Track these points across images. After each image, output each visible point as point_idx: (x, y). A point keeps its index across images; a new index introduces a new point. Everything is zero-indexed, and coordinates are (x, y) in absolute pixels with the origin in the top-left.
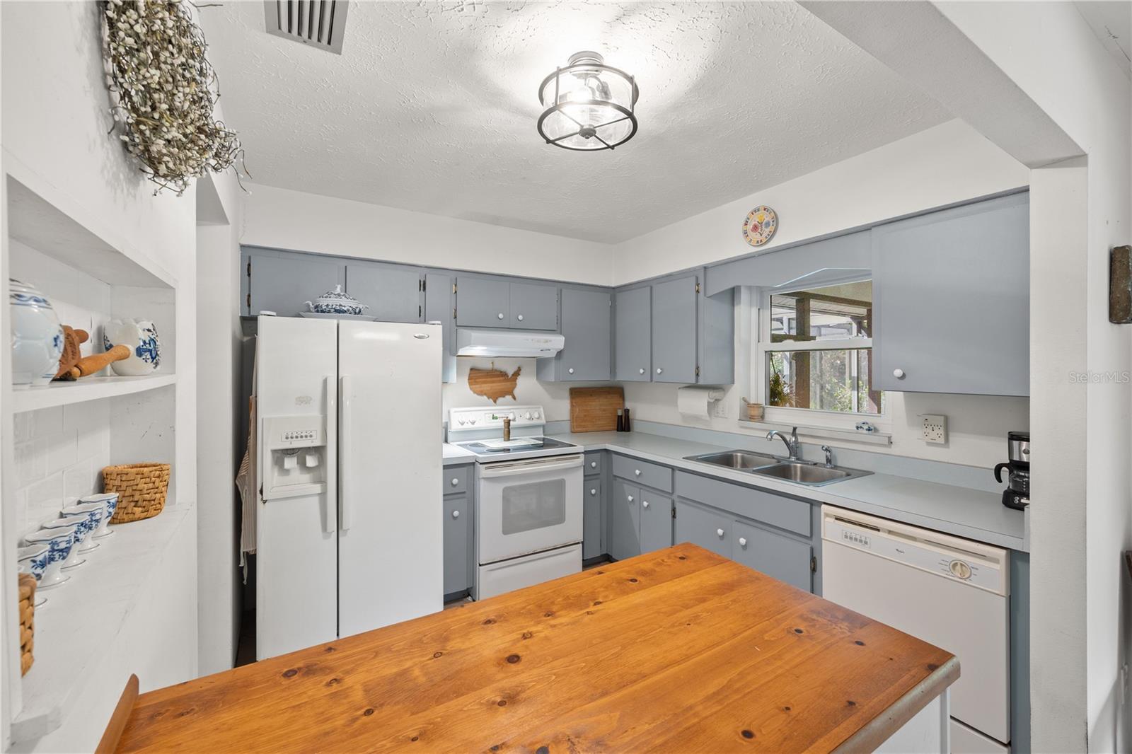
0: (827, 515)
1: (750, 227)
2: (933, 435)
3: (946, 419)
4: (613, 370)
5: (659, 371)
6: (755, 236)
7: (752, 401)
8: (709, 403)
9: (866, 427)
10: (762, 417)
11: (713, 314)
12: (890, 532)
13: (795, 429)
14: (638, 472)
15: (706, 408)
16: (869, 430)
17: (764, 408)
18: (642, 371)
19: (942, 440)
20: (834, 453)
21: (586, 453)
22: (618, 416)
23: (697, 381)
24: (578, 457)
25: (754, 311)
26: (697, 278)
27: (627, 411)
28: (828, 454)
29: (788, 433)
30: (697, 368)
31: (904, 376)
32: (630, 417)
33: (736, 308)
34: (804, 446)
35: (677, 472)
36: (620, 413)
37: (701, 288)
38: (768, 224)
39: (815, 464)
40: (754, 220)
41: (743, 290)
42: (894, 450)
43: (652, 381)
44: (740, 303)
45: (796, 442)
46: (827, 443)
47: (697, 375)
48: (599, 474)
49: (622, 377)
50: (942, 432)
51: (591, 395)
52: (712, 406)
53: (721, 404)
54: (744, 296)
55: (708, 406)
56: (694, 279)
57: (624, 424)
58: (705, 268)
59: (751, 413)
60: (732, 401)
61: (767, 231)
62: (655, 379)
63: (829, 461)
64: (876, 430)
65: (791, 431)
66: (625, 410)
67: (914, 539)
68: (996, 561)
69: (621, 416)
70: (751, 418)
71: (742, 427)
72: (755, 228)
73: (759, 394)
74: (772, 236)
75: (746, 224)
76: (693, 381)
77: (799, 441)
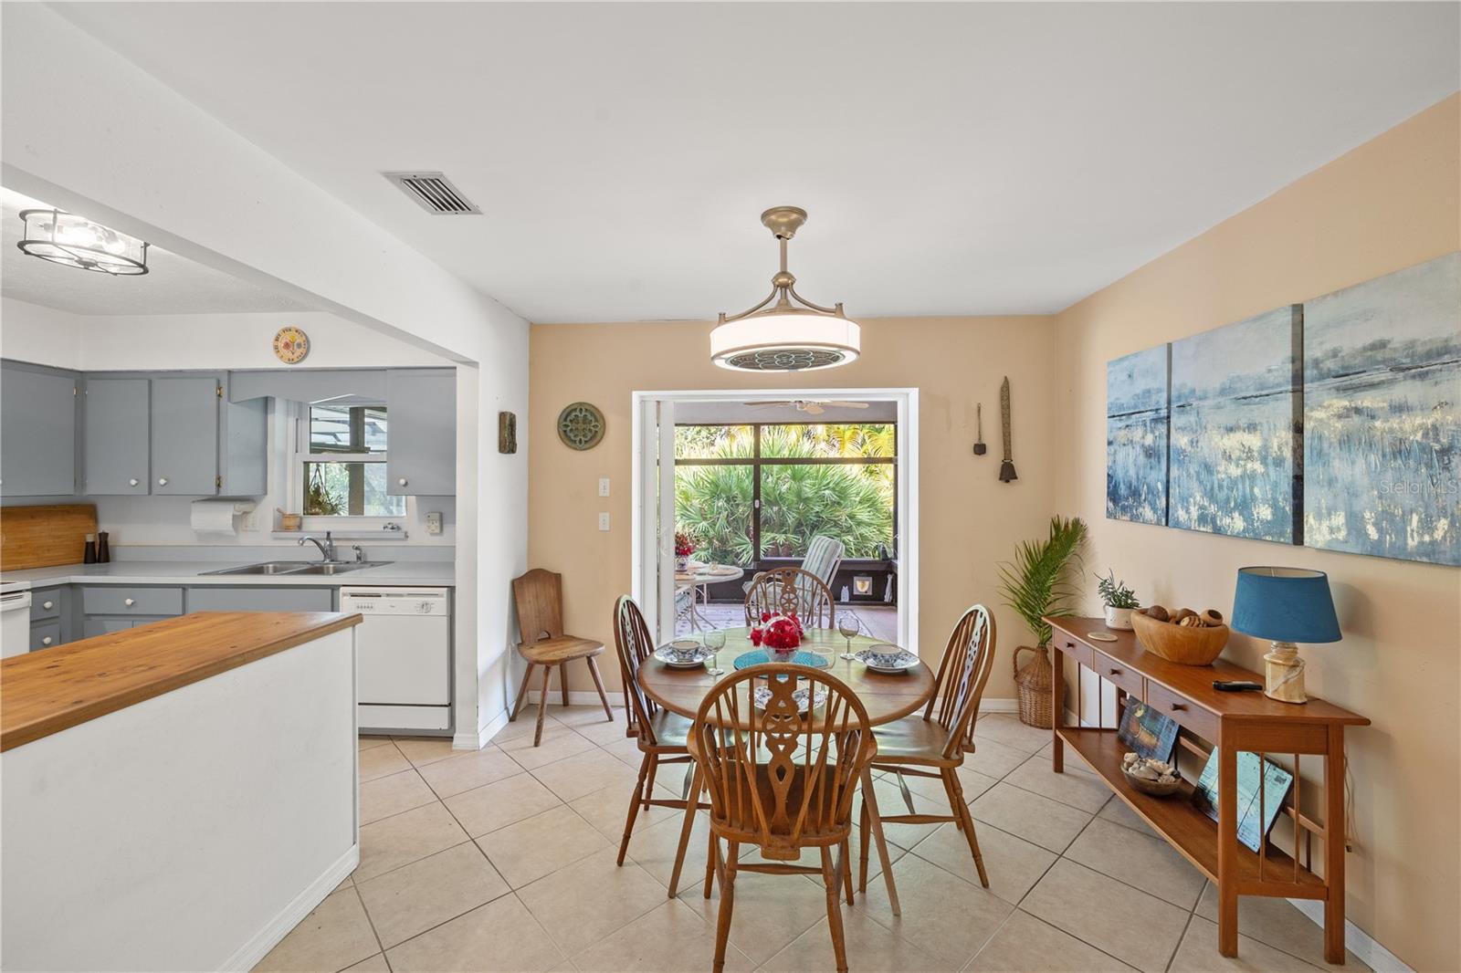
0: (344, 595)
1: (281, 345)
2: (433, 527)
3: (441, 515)
4: (80, 478)
5: (162, 482)
6: (288, 354)
7: (289, 512)
8: (234, 516)
9: (390, 526)
10: (300, 527)
11: (239, 421)
12: (388, 595)
13: (329, 533)
14: (129, 601)
15: (231, 522)
16: (393, 528)
17: (301, 518)
18: (133, 482)
19: (438, 531)
20: (363, 552)
21: (33, 590)
22: (87, 543)
23: (218, 492)
24: (21, 597)
25: (292, 421)
26: (219, 382)
27: (104, 536)
28: (358, 552)
29: (321, 539)
30: (219, 478)
31: (406, 484)
32: (110, 544)
33: (269, 417)
34: (339, 549)
35: (190, 590)
36: (90, 539)
37: (224, 392)
38: (299, 346)
39: (348, 563)
40: (286, 338)
41: (277, 400)
42: (409, 542)
43: (150, 493)
44: (274, 412)
45: (331, 545)
46: (357, 544)
47: (219, 486)
48: (57, 617)
49: (93, 489)
50: (438, 524)
51: (32, 517)
52: (238, 520)
53: (250, 517)
54: (279, 406)
55: (233, 519)
56: (214, 382)
57: (98, 553)
58: (230, 372)
59: (286, 524)
60: (265, 514)
61: (298, 352)
62: (155, 491)
63: (359, 558)
64: (399, 528)
65: (326, 536)
66: (100, 534)
67: (401, 595)
68: (442, 596)
69: (93, 543)
70: (287, 529)
71: (276, 539)
72: (287, 346)
73: (296, 504)
74: (304, 356)
75: (277, 340)
76: (213, 492)
77: (334, 545)
